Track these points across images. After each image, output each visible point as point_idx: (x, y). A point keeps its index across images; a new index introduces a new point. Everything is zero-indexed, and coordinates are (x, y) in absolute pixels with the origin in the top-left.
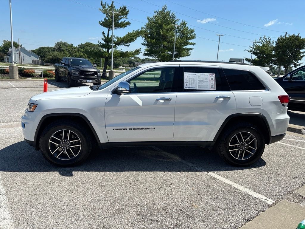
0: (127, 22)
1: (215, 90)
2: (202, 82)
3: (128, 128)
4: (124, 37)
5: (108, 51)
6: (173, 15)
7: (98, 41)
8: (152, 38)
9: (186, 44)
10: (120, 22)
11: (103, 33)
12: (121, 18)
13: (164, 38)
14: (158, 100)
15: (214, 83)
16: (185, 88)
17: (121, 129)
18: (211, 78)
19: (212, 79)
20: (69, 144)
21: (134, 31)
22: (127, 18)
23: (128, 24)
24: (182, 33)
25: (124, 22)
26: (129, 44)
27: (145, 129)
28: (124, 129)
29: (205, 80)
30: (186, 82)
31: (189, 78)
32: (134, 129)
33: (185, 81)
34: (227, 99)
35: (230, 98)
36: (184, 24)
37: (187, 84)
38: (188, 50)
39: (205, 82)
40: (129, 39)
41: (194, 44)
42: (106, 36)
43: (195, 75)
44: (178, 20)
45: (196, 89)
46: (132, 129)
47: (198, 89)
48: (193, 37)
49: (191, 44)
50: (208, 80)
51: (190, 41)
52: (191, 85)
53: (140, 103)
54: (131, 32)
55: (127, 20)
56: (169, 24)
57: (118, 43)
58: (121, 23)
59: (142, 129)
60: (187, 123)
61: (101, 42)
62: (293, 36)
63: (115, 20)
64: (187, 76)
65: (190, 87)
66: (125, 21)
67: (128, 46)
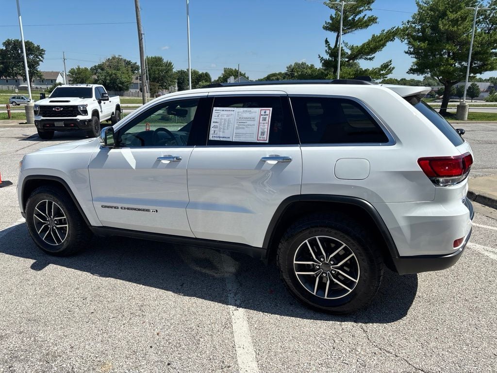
0: (370, 16)
1: (267, 142)
2: (244, 125)
3: (119, 205)
4: (364, 45)
5: (335, 71)
7: (319, 55)
8: (422, 39)
10: (357, 18)
11: (327, 42)
12: (360, 12)
13: (452, 36)
14: (160, 159)
15: (266, 127)
16: (211, 137)
17: (112, 207)
18: (262, 117)
19: (264, 119)
20: (56, 222)
21: (384, 30)
22: (371, 10)
23: (373, 20)
24: (493, 21)
25: (364, 17)
26: (373, 56)
27: (143, 210)
28: (115, 208)
29: (249, 123)
30: (214, 127)
31: (221, 119)
32: (128, 209)
33: (212, 125)
34: (286, 160)
35: (291, 160)
37: (216, 129)
39: (249, 125)
40: (371, 46)
42: (333, 46)
43: (232, 113)
45: (230, 140)
46: (125, 208)
47: (234, 140)
50: (256, 123)
52: (223, 132)
54: (378, 33)
56: (460, 9)
57: (353, 57)
58: (360, 20)
59: (139, 210)
60: (210, 206)
61: (322, 58)
64: (219, 114)
65: (221, 136)
66: (365, 15)
67: (370, 59)
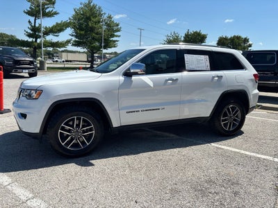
1: (210, 70)
3: (140, 110)
4: (52, 27)
5: (36, 41)
6: (100, 8)
8: (81, 29)
9: (113, 36)
10: (47, 11)
11: (30, 22)
12: (48, 8)
13: (92, 29)
14: (167, 80)
15: (208, 64)
17: (134, 112)
18: (205, 59)
19: (207, 60)
20: (81, 132)
21: (62, 21)
22: (54, 8)
23: (56, 13)
24: (108, 25)
25: (52, 11)
27: (156, 109)
28: (137, 111)
31: (190, 60)
32: (146, 110)
33: (186, 62)
35: (222, 76)
36: (110, 17)
37: (188, 65)
38: (115, 41)
40: (58, 28)
41: (119, 36)
42: (33, 25)
44: (105, 14)
46: (144, 111)
48: (118, 30)
49: (117, 36)
50: (204, 62)
51: (115, 34)
52: (192, 66)
53: (151, 84)
54: (59, 22)
55: (54, 10)
56: (96, 17)
57: (46, 33)
58: (49, 12)
59: (153, 110)
61: (27, 32)
63: (43, 9)
64: (187, 57)
67: (57, 36)
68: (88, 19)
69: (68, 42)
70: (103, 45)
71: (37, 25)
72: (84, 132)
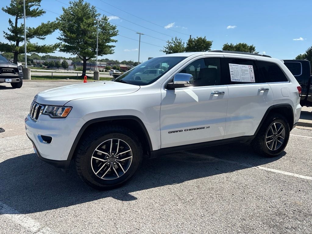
1: (255, 82)
2: (245, 74)
3: (183, 129)
4: (38, 29)
5: (17, 44)
6: (93, 8)
7: (4, 32)
8: (72, 32)
9: (109, 40)
10: (31, 9)
11: (10, 21)
12: (33, 5)
13: (84, 32)
14: (213, 94)
15: (253, 75)
16: (232, 80)
17: (177, 131)
18: (250, 69)
19: (251, 71)
20: (117, 158)
21: (49, 22)
22: (40, 6)
23: (41, 13)
24: (104, 28)
25: (37, 9)
26: (44, 37)
27: (201, 128)
28: (180, 131)
29: (246, 72)
30: (232, 74)
31: (234, 70)
32: (190, 130)
33: (231, 73)
34: (267, 90)
36: (105, 19)
37: (233, 76)
38: (110, 47)
39: (246, 74)
40: (44, 30)
41: (116, 41)
42: (14, 25)
43: (237, 67)
44: (99, 15)
45: (240, 81)
46: (188, 130)
47: (243, 81)
48: (115, 34)
49: (113, 41)
50: (249, 72)
51: (112, 38)
52: (237, 77)
53: (196, 98)
54: (46, 23)
55: (40, 9)
56: (89, 18)
57: (30, 36)
58: (34, 11)
59: (198, 129)
61: (7, 33)
62: (200, 39)
63: (27, 7)
64: (232, 67)
65: (236, 79)
66: (38, 8)
67: (42, 39)
68: (80, 20)
69: (56, 46)
70: (97, 50)
71: (19, 26)
72: (121, 157)
